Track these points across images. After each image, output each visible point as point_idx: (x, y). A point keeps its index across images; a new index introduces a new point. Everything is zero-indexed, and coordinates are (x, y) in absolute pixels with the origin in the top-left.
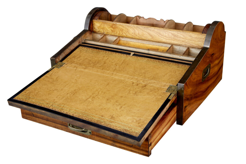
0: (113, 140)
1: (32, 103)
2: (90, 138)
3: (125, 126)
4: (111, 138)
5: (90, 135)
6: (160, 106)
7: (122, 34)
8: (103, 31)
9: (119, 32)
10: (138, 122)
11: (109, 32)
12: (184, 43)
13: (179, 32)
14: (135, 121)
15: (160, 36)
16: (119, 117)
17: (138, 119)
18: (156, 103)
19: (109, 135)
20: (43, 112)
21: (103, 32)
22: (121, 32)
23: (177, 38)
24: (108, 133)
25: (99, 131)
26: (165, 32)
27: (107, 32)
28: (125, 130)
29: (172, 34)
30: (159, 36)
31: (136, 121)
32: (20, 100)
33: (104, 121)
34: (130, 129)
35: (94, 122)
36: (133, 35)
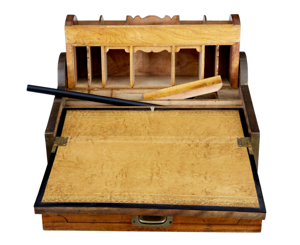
0: (208, 223)
1: (78, 201)
2: (169, 231)
3: (232, 199)
4: (204, 221)
5: (170, 225)
6: (250, 166)
7: (116, 41)
8: (83, 41)
9: (110, 39)
10: (243, 190)
11: (93, 42)
12: (210, 41)
13: (203, 26)
14: (238, 190)
15: (175, 36)
16: (215, 190)
17: (240, 187)
18: (242, 163)
19: (218, 216)
20: (105, 211)
21: (83, 43)
22: (112, 38)
23: (200, 35)
24: (218, 213)
25: (202, 215)
26: (182, 29)
27: (90, 42)
28: (238, 204)
29: (192, 30)
30: (173, 36)
31: (240, 189)
32: (54, 202)
33: (201, 200)
34: (242, 201)
35: (190, 204)
36: (132, 40)
